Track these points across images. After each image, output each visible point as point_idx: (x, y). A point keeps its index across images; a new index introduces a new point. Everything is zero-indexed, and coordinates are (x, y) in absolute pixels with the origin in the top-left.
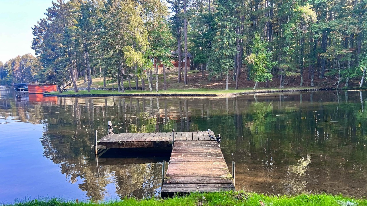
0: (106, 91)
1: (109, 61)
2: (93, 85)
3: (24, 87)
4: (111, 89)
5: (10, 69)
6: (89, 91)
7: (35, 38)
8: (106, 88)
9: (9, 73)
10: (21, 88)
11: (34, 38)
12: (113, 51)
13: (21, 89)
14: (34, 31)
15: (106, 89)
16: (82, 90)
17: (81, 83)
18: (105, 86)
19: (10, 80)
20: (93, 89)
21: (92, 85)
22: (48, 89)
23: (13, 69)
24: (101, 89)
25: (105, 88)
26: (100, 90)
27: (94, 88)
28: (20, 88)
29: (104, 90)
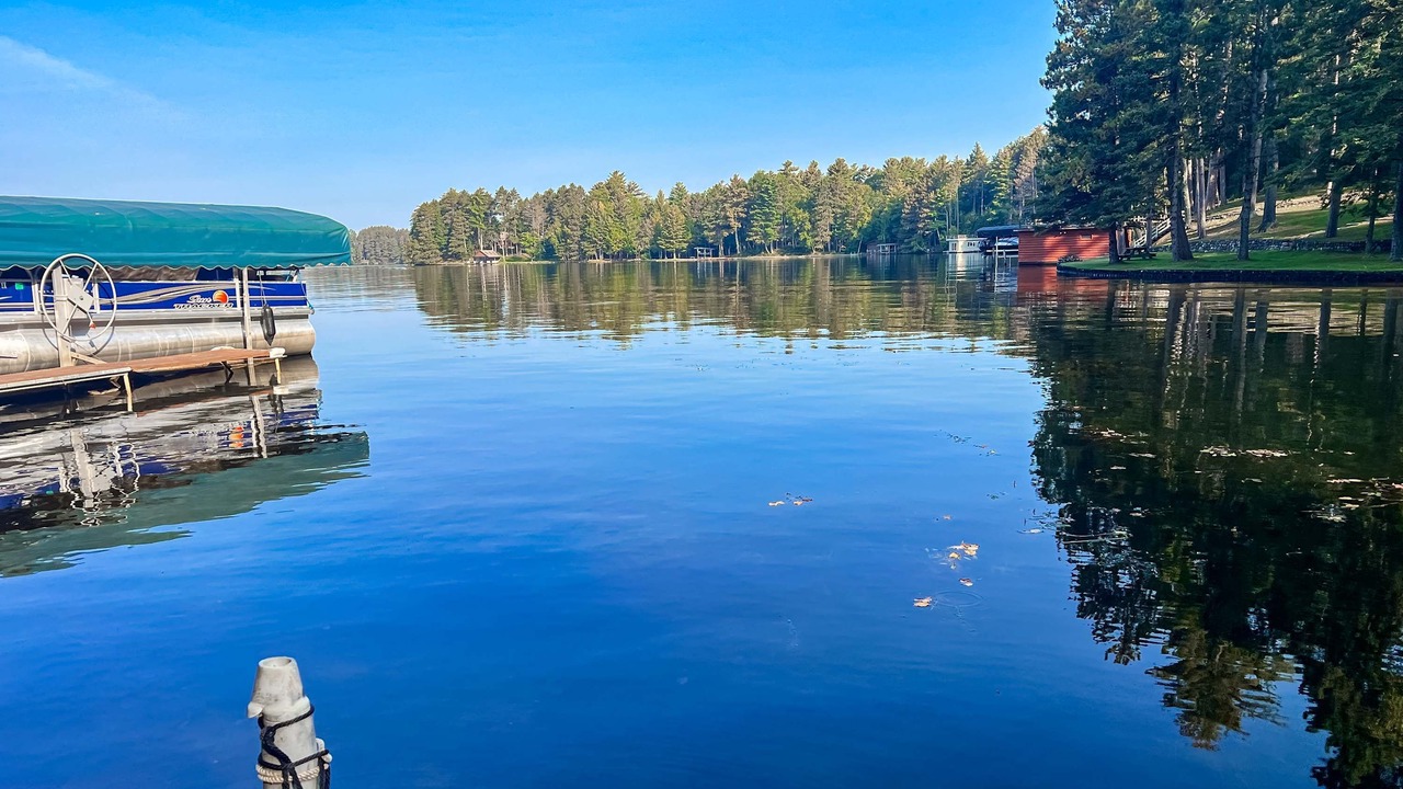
0: (1333, 256)
1: (1355, 98)
2: (1277, 230)
3: (1010, 239)
4: (1357, 248)
5: (1006, 177)
6: (1243, 254)
7: (1062, 39)
8: (1334, 240)
9: (1000, 191)
10: (1000, 244)
11: (1058, 44)
12: (1383, 46)
13: (1000, 248)
14: (1061, 12)
15: (1332, 245)
16: (1221, 251)
17: (1227, 220)
18: (1332, 231)
19: (1000, 214)
20: (1273, 248)
21: (1275, 226)
22: (1089, 246)
23: (1012, 178)
24: (1311, 244)
25: (1333, 243)
26: (1304, 252)
27: (1278, 243)
28: (998, 244)
29: (1329, 252)
